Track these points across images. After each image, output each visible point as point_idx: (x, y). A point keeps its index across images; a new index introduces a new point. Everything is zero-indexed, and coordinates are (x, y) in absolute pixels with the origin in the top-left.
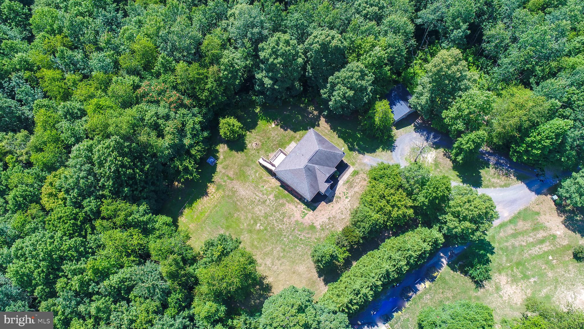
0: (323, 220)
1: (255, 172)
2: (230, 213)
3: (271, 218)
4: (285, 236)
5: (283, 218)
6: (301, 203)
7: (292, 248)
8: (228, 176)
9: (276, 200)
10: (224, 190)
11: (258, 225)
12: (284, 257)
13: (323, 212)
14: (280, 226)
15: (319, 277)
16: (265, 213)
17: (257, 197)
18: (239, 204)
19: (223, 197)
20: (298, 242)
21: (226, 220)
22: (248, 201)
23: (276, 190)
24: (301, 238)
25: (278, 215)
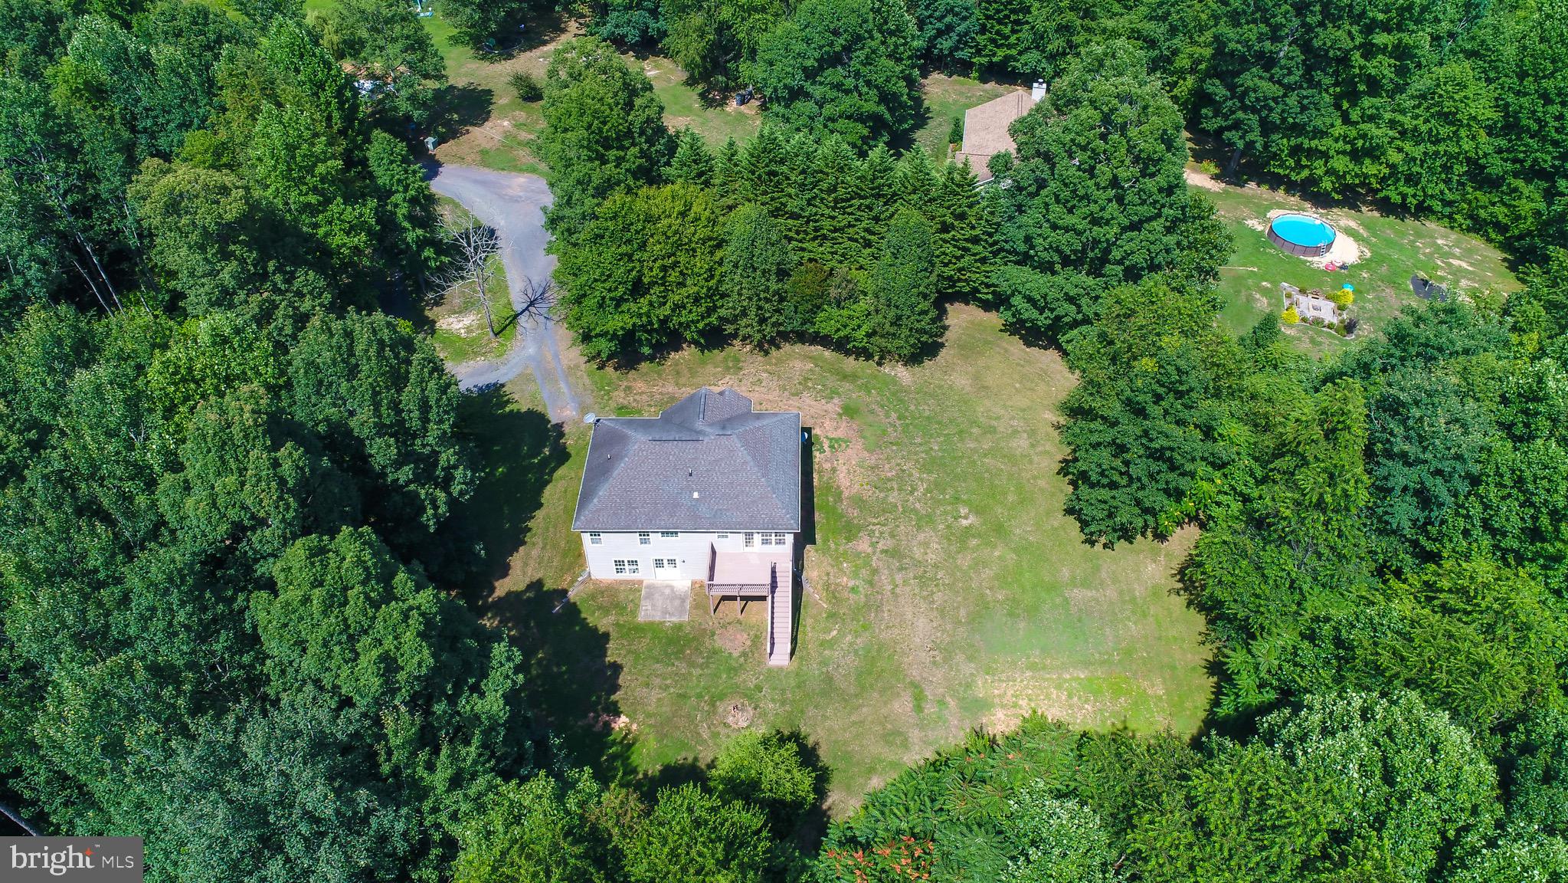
0: (813, 403)
1: (831, 648)
2: (1012, 614)
3: (917, 505)
4: (927, 452)
5: (889, 480)
6: (816, 467)
7: (939, 423)
8: (919, 708)
9: (860, 528)
10: (968, 686)
11: (965, 523)
12: (976, 424)
13: (797, 412)
14: (916, 474)
16: (919, 528)
17: (899, 581)
18: (963, 612)
19: (990, 670)
20: (914, 419)
21: (1037, 610)
22: (933, 593)
23: (833, 546)
24: (899, 418)
25: (893, 497)
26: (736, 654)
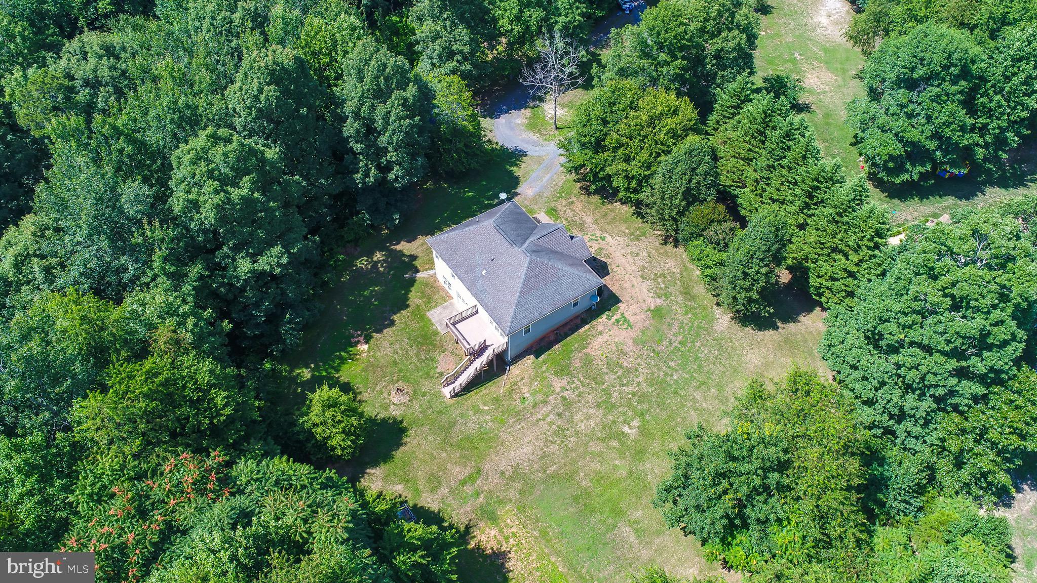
0: (645, 290)
1: (475, 413)
2: (576, 499)
3: (615, 395)
4: (666, 374)
5: (621, 367)
6: (594, 323)
7: (700, 367)
8: (464, 483)
9: (569, 374)
10: (501, 502)
11: (626, 429)
12: (720, 387)
13: (627, 285)
14: (641, 379)
15: (776, 328)
16: (598, 406)
17: (548, 419)
18: (553, 468)
19: (522, 508)
20: (689, 351)
21: (592, 512)
22: (555, 443)
23: (544, 368)
24: (680, 343)
25: (610, 378)
26: (438, 370)
